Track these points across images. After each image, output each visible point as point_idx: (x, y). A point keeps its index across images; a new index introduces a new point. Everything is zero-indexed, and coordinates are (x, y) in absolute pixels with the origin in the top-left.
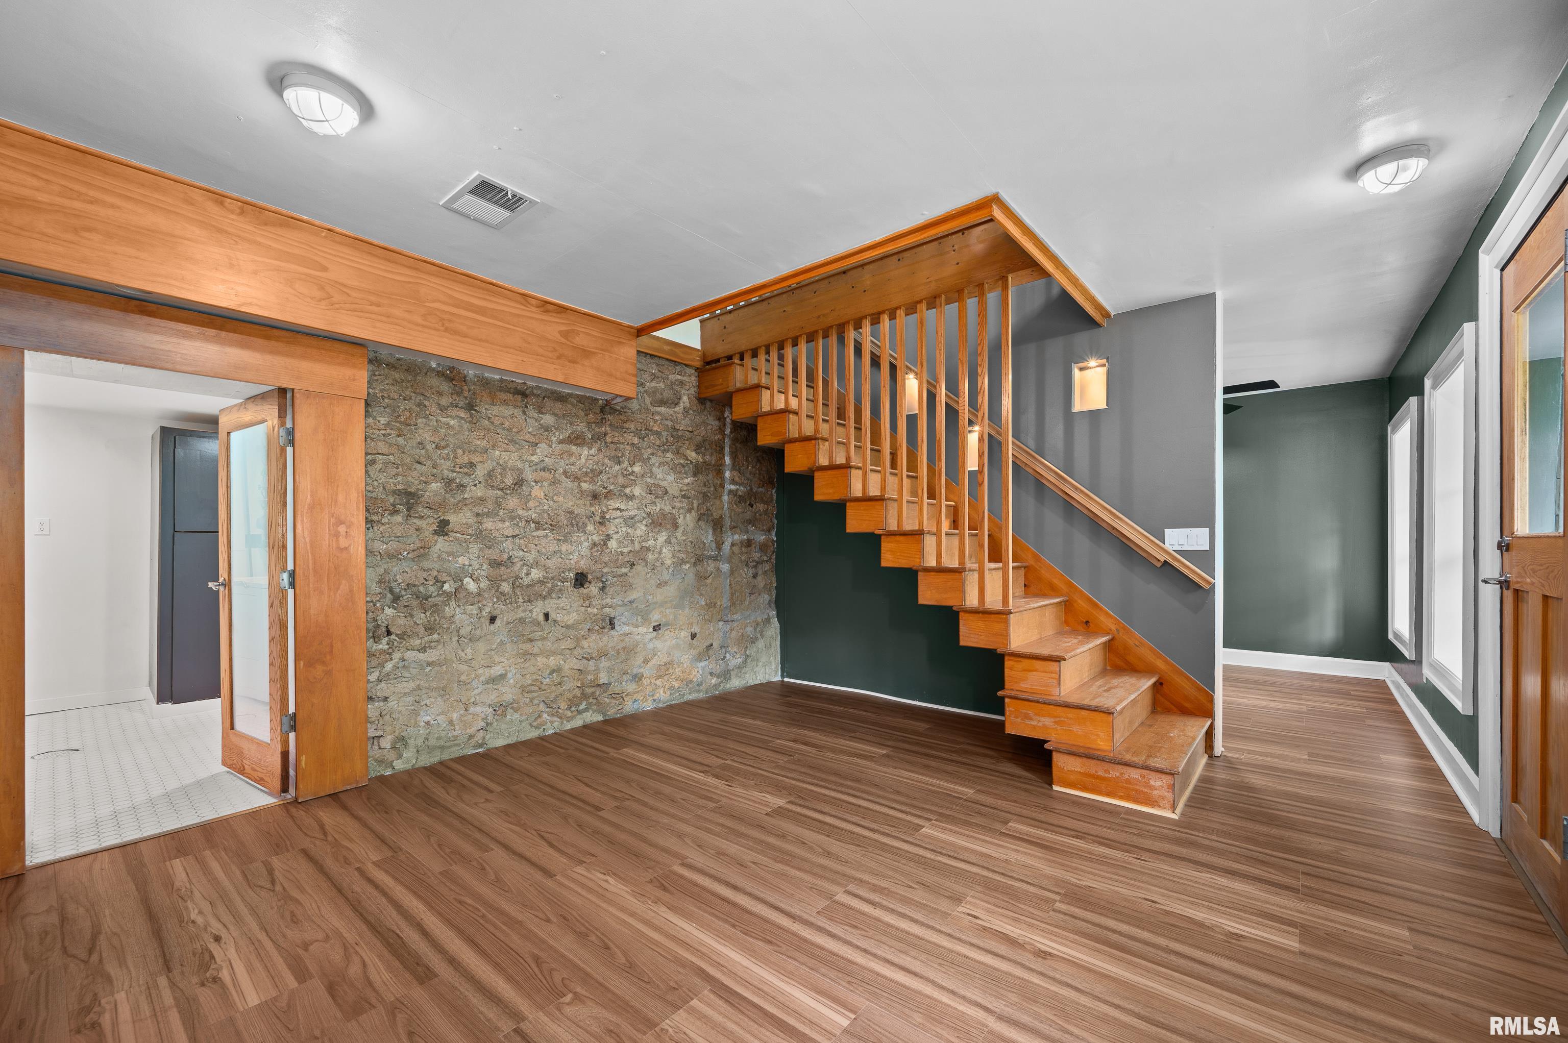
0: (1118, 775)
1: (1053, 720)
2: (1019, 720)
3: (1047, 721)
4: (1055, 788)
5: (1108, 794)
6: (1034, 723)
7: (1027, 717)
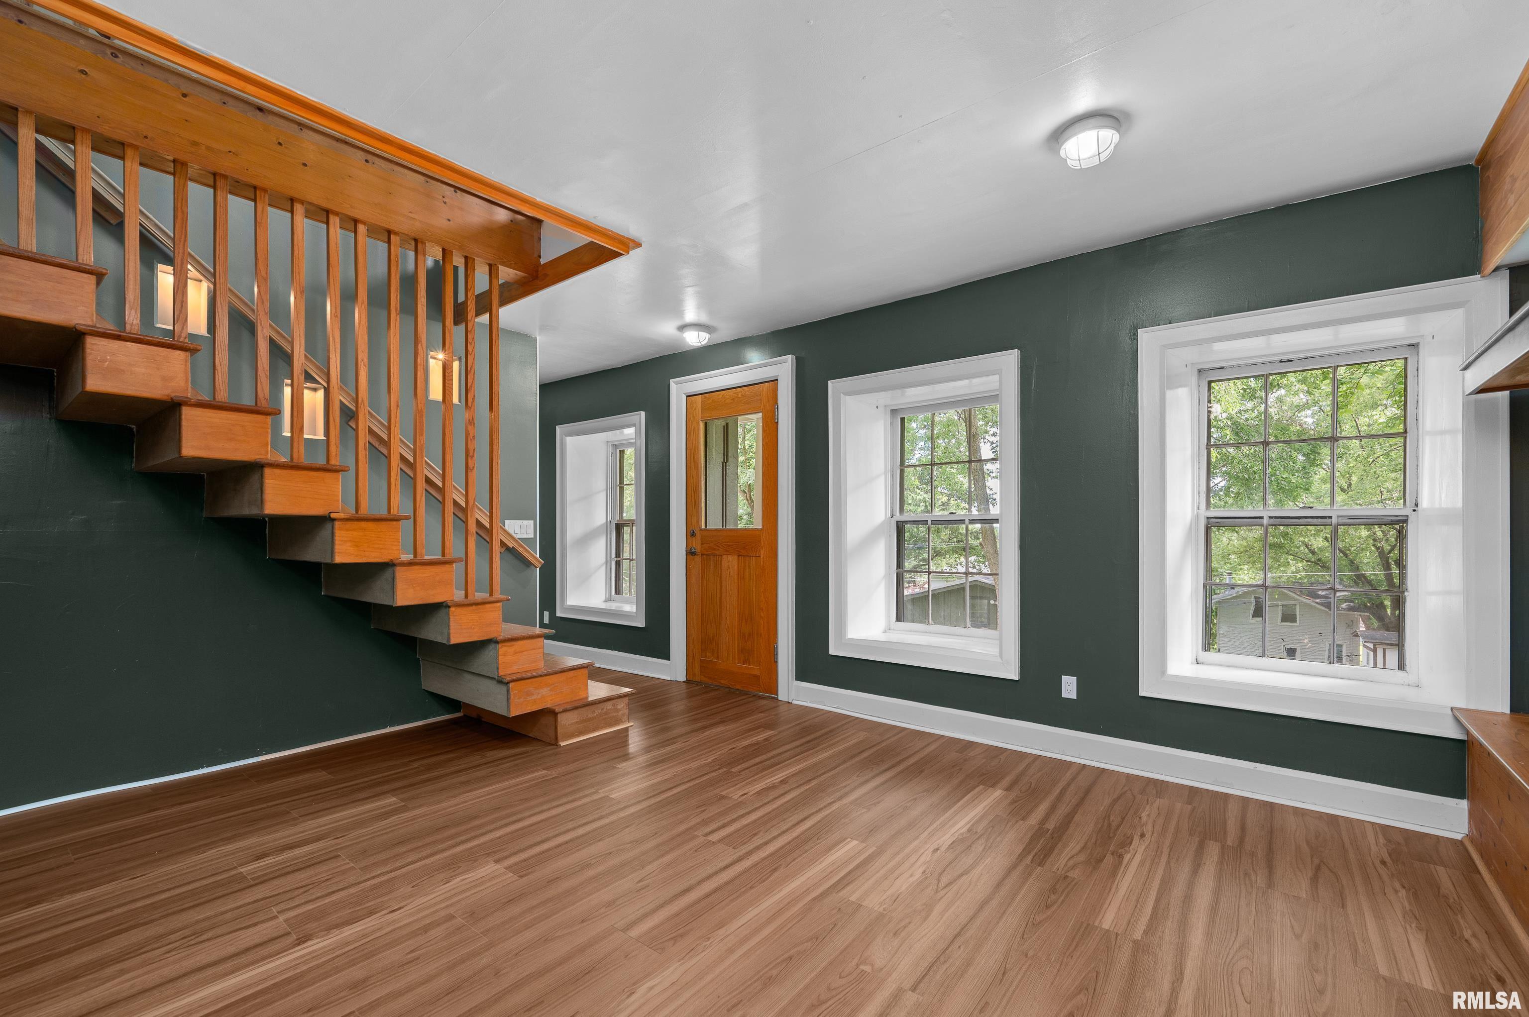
0: (600, 711)
1: (549, 689)
2: (522, 700)
3: (545, 691)
4: (562, 744)
5: (594, 730)
6: (534, 697)
7: (529, 694)
